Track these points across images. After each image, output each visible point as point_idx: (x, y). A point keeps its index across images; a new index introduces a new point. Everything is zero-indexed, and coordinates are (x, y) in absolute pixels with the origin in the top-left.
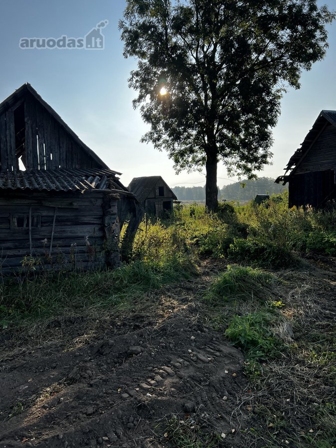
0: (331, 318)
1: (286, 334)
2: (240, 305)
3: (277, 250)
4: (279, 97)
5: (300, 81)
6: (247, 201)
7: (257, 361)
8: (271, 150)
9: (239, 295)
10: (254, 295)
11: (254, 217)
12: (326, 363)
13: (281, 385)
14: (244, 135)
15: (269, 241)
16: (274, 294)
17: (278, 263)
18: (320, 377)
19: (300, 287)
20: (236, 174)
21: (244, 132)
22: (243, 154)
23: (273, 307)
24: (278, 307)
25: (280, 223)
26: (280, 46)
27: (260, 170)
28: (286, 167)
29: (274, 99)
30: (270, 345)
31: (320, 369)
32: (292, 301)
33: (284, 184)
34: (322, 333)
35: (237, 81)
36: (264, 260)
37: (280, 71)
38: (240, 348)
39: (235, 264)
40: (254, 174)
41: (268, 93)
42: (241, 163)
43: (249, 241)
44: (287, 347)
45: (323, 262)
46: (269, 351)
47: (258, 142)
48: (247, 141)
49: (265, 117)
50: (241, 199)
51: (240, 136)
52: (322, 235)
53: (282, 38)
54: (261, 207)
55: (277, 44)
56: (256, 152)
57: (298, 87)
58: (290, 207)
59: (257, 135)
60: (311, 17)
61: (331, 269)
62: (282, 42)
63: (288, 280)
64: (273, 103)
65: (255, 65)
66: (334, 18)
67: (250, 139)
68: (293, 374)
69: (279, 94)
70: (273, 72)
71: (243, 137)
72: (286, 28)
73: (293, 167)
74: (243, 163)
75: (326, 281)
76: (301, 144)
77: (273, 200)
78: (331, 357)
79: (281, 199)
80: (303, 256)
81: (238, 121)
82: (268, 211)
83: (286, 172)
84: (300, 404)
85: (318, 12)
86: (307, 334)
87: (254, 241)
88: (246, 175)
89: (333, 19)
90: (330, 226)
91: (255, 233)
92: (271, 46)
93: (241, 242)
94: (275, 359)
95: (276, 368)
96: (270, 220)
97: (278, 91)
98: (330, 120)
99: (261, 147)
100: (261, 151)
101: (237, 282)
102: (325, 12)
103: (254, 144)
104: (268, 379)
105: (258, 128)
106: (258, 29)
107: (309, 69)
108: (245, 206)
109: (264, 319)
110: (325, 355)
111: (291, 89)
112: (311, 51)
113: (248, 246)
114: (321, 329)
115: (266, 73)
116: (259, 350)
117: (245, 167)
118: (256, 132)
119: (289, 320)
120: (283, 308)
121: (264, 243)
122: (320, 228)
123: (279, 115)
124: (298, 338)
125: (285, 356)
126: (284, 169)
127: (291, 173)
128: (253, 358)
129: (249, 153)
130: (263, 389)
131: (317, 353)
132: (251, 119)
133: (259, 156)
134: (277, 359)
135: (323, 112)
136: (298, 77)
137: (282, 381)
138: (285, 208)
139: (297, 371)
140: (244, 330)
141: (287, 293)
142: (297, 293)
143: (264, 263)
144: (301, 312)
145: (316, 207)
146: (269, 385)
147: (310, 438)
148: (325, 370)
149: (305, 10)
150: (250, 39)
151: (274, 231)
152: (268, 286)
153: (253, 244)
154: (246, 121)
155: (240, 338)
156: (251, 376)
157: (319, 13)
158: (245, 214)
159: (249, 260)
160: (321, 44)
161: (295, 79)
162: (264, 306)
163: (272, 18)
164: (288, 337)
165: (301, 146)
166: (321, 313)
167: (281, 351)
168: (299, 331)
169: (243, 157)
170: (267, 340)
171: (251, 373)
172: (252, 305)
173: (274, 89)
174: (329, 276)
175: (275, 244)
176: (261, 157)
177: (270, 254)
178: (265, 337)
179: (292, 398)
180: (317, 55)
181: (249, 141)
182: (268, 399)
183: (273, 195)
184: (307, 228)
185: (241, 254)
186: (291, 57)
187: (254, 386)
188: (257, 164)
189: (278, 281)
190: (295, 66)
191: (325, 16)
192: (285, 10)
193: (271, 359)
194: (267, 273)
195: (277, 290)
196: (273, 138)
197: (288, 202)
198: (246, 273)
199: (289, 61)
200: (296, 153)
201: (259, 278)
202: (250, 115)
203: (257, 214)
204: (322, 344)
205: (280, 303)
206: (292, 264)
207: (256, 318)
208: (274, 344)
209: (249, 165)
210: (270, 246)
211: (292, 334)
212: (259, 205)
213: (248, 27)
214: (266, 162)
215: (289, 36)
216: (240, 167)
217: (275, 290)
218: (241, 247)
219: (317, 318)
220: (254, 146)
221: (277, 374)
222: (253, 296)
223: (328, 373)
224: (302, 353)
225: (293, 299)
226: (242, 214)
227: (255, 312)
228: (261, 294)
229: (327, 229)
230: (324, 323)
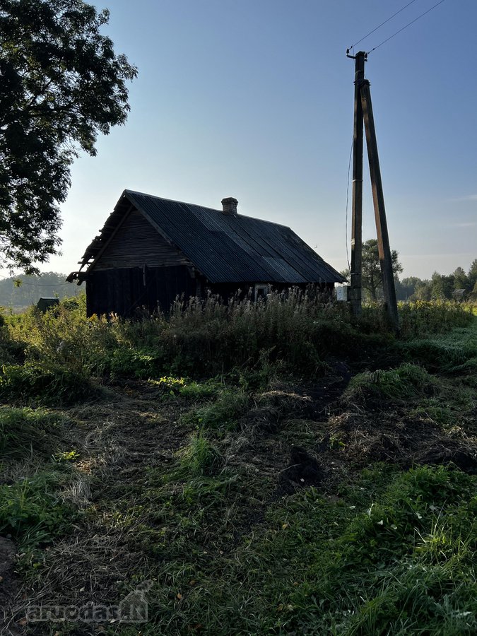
0: (140, 462)
1: (81, 497)
2: (10, 469)
3: (70, 378)
4: (69, 162)
5: (95, 146)
6: (26, 307)
7: (37, 547)
8: (58, 234)
9: (10, 453)
10: (34, 448)
11: (36, 331)
12: (132, 522)
13: (72, 571)
14: (17, 208)
15: (58, 366)
16: (63, 442)
17: (72, 396)
18: (125, 543)
19: (101, 426)
20: (6, 265)
21: (16, 204)
22: (17, 236)
23: (64, 461)
24: (70, 460)
25: (74, 339)
26: (66, 92)
27: (44, 262)
28: (82, 260)
29: (62, 162)
30: (58, 517)
31: (125, 532)
32: (90, 448)
33: (79, 284)
34: (128, 483)
35: (3, 125)
36: (51, 395)
37: (68, 126)
38: (10, 535)
39: (5, 406)
40: (35, 267)
41: (53, 153)
42: (13, 250)
43: (28, 369)
44: (82, 514)
45: (132, 388)
46: (56, 527)
47: (39, 221)
48: (21, 217)
49: (49, 185)
50: (17, 304)
51: (10, 209)
52: (130, 352)
53: (69, 82)
54: (47, 316)
55: (62, 88)
56: (36, 235)
57: (94, 153)
58: (89, 315)
59: (37, 210)
60: (107, 65)
61: (141, 397)
62: (69, 87)
63: (86, 418)
64: (60, 168)
65: (29, 108)
66: (136, 75)
67: (27, 215)
68: (89, 550)
69: (69, 157)
70: (58, 126)
71: (15, 211)
72: (74, 69)
73: (91, 260)
74: (17, 249)
75: (134, 414)
76: (100, 231)
77: (65, 306)
78: (139, 513)
79: (76, 304)
80: (105, 383)
81: (6, 185)
82: (57, 322)
83: (83, 266)
84: (99, 589)
85: (115, 61)
86: (109, 489)
87: (36, 368)
88: (21, 268)
89: (134, 76)
90: (140, 340)
91: (36, 355)
92: (54, 88)
93: (15, 370)
94: (64, 536)
95: (65, 549)
96: (60, 335)
97: (67, 153)
98: (136, 204)
99: (44, 228)
100: (44, 235)
101: (6, 433)
102: (124, 63)
103: (33, 223)
104: (54, 568)
105: (38, 200)
106: (33, 59)
107: (106, 132)
108: (23, 316)
109: (49, 482)
110: (131, 512)
111: (84, 154)
112: (108, 109)
113: (25, 375)
114: (128, 478)
115: (48, 124)
116: (40, 530)
117: (20, 256)
118: (36, 206)
119: (85, 476)
120: (77, 460)
121: (50, 369)
122: (128, 344)
123: (68, 186)
124: (98, 497)
125: (79, 528)
126: (79, 263)
127: (88, 269)
128: (31, 544)
129: (25, 235)
130: (45, 586)
131: (122, 512)
132: (28, 186)
133: (41, 241)
134: (67, 535)
135: (126, 192)
136: (94, 140)
137: (73, 565)
138: (83, 317)
139: (95, 544)
140: (17, 506)
141: (83, 437)
142: (96, 436)
143: (51, 399)
144: (102, 460)
145: (123, 315)
146: (53, 577)
147: (112, 631)
148: (131, 532)
149: (99, 53)
150: (21, 69)
151: (64, 351)
152: (56, 432)
153: (34, 372)
154: (20, 188)
155: (10, 518)
156: (26, 572)
157: (116, 63)
158: (21, 327)
159: (28, 397)
160: (121, 104)
161: (89, 142)
162: (50, 462)
163: (54, 49)
164: (83, 500)
165: (101, 233)
166: (127, 457)
167: (74, 523)
168: (98, 488)
169: (16, 241)
170: (52, 511)
171: (27, 568)
172: (32, 464)
173: (61, 149)
174: (138, 406)
175: (66, 368)
176: (45, 243)
177: (59, 384)
178: (50, 508)
179: (87, 586)
180: (116, 117)
181: (25, 217)
182: (52, 598)
183: (64, 299)
184: (111, 344)
185: (15, 389)
186: (82, 111)
187: (31, 587)
188: (39, 253)
189: (71, 423)
190: (89, 124)
191: (124, 68)
192: (71, 44)
193: (59, 538)
194: (54, 413)
195: (70, 435)
196: (61, 218)
197: (85, 308)
198: (22, 418)
199: (80, 116)
200: (94, 241)
201: (43, 421)
202: (25, 180)
203: (40, 327)
204: (128, 498)
205: (72, 453)
206: (92, 395)
207: (37, 483)
208: (63, 515)
209: (27, 254)
210: (60, 373)
211: (89, 494)
212: (44, 313)
213: (18, 51)
214: (52, 251)
215: (77, 81)
216: (13, 256)
217: (66, 437)
218: (15, 378)
219: (122, 464)
220: (33, 225)
221: (66, 557)
222: (32, 451)
223: (135, 535)
224: (102, 517)
225: (92, 444)
226: (18, 327)
227: (36, 474)
228: (45, 445)
229: (136, 345)
230: (131, 469)
